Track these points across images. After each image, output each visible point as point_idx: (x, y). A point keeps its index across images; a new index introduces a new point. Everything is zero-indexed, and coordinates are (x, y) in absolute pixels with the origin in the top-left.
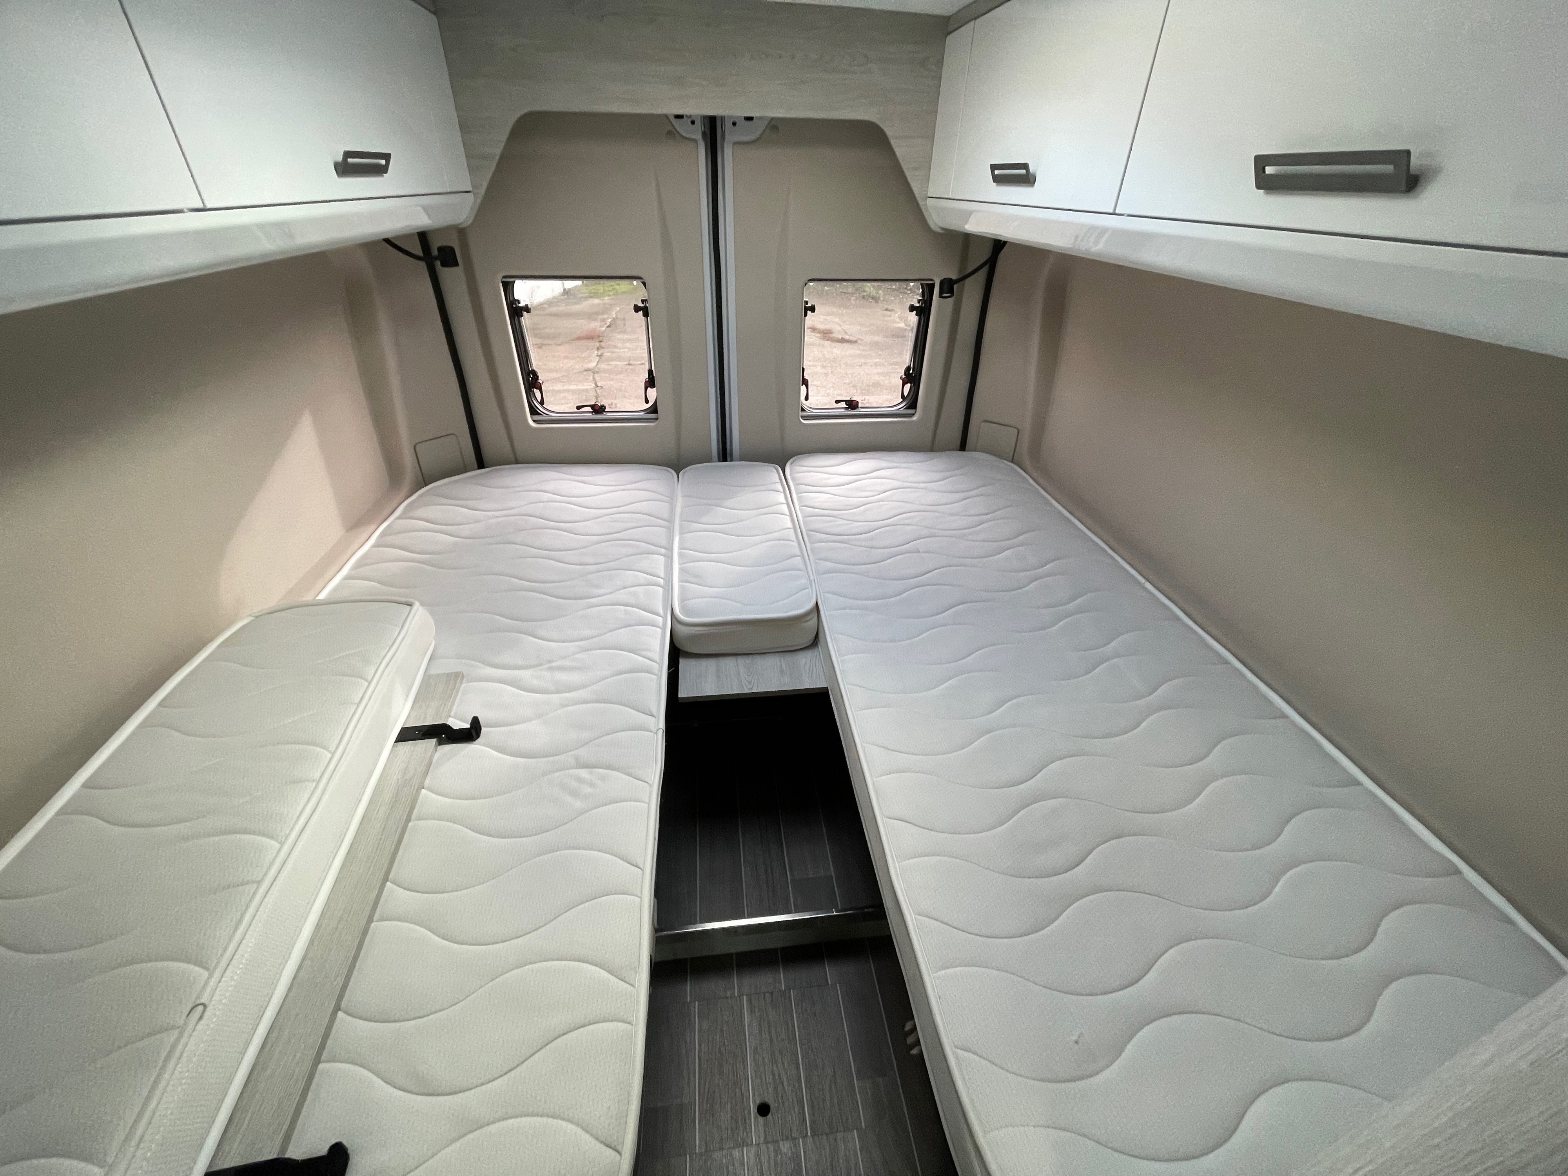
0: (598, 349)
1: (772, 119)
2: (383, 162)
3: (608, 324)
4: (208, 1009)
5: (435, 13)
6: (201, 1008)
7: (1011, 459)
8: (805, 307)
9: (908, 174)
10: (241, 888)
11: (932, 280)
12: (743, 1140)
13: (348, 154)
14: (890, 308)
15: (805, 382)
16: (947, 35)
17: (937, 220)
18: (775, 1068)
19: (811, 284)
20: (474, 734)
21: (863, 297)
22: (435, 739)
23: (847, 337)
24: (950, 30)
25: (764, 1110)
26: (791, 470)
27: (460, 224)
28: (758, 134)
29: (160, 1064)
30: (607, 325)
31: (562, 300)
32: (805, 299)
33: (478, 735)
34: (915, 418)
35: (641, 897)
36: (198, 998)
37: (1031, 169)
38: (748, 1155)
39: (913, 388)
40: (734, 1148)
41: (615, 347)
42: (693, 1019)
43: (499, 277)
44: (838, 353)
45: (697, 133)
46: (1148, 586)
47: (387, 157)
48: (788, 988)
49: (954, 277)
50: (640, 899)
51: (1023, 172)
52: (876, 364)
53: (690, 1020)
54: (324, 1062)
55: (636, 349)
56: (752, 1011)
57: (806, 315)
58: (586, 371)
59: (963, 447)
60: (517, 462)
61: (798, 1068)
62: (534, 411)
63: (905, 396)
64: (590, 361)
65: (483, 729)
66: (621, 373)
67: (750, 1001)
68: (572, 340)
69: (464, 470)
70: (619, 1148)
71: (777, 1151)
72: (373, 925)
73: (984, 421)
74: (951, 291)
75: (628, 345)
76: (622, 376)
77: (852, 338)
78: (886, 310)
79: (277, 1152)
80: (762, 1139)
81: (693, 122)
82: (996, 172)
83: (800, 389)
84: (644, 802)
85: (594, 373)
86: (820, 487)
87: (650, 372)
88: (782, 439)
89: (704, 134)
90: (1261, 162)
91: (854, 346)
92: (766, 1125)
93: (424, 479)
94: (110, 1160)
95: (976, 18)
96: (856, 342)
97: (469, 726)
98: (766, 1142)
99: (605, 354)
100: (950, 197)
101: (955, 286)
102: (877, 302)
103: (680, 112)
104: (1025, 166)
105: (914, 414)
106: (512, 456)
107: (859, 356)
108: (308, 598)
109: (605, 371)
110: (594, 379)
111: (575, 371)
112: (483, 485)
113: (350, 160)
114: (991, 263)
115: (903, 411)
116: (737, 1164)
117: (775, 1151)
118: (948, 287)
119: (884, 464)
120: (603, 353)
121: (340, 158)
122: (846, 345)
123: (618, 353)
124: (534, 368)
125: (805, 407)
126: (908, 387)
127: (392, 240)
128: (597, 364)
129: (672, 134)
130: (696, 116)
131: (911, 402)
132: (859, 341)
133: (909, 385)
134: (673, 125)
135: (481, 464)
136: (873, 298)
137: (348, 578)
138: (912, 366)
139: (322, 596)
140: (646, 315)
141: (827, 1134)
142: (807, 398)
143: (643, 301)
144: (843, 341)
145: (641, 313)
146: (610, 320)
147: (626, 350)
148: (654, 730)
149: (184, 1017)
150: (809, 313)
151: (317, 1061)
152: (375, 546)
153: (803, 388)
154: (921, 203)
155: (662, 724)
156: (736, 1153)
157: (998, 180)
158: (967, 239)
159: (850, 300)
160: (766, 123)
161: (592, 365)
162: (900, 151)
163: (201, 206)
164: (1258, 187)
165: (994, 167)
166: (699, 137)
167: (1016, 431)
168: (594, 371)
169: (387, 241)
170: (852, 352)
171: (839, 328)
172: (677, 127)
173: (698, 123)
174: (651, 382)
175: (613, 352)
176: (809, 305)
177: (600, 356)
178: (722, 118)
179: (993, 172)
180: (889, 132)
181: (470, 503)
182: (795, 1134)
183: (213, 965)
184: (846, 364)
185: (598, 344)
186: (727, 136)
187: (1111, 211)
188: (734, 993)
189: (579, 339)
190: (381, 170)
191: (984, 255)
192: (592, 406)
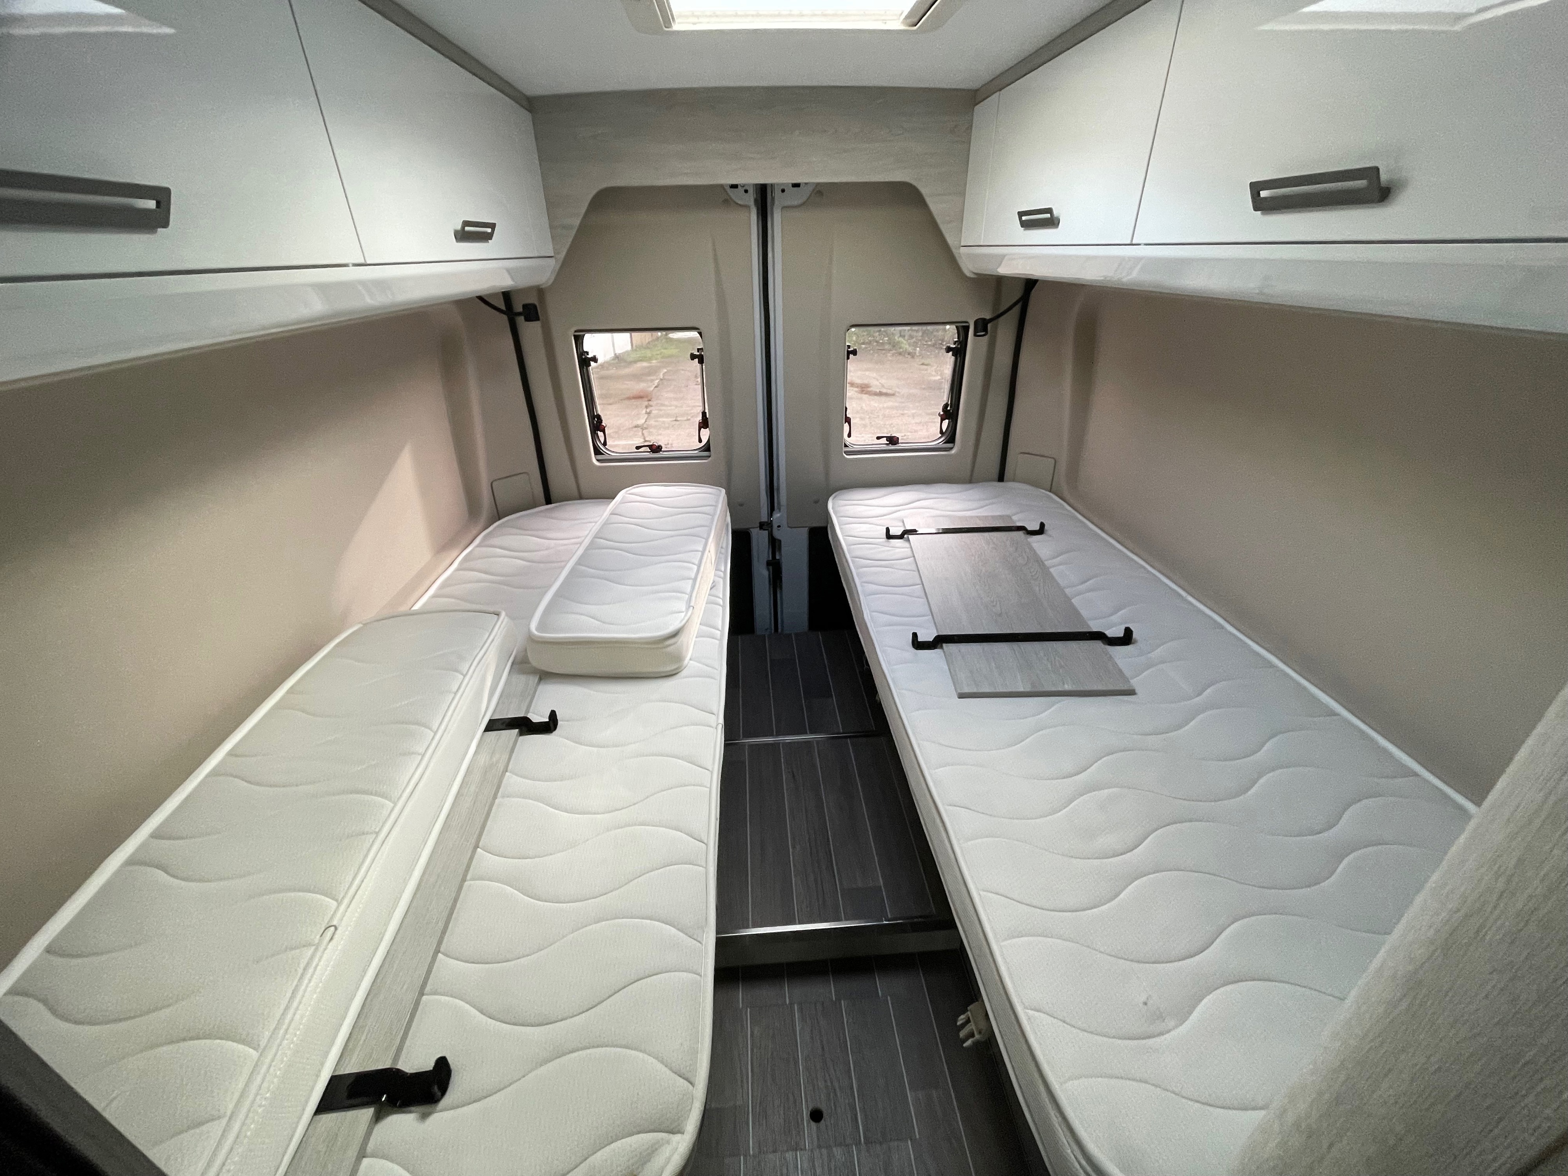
0: (647, 407)
1: (818, 184)
2: (489, 230)
3: (656, 384)
4: (338, 932)
5: (530, 111)
6: (332, 929)
7: (1048, 487)
8: (848, 351)
9: (943, 228)
10: (363, 837)
11: (967, 322)
12: (797, 1144)
13: (466, 223)
14: (926, 362)
15: (848, 420)
16: (975, 106)
17: (969, 268)
18: (827, 1075)
19: (853, 329)
20: (552, 725)
21: (900, 354)
22: (517, 730)
23: (884, 391)
24: (977, 102)
25: (816, 1116)
26: (833, 504)
27: (541, 285)
28: (805, 199)
29: (300, 971)
30: (654, 386)
31: (613, 364)
32: (847, 344)
33: (555, 728)
34: (953, 452)
35: (706, 868)
36: (332, 918)
37: (1055, 213)
38: (801, 1159)
39: (951, 423)
40: (787, 1150)
41: (662, 405)
42: (745, 1026)
43: (571, 332)
44: (876, 405)
45: (750, 200)
46: (1190, 599)
47: (493, 226)
48: (839, 999)
49: (988, 317)
50: (704, 869)
51: (1048, 215)
52: (913, 416)
53: (742, 1026)
54: (427, 995)
55: (681, 407)
56: (803, 1019)
57: (848, 358)
58: (636, 427)
59: (1001, 478)
60: (581, 497)
61: (850, 1078)
62: (597, 452)
63: (944, 431)
64: (639, 419)
65: (559, 723)
66: (668, 428)
67: (801, 1010)
68: (621, 400)
69: (533, 505)
70: (692, 1080)
71: (830, 1156)
72: (466, 883)
73: (1021, 453)
74: (985, 330)
75: (675, 403)
76: (668, 432)
77: (889, 391)
78: (923, 364)
79: (390, 1064)
80: (815, 1143)
81: (746, 191)
82: (1024, 218)
83: (843, 426)
84: (706, 787)
85: (643, 429)
86: (861, 519)
87: (704, 414)
88: (827, 474)
89: (756, 201)
90: (1256, 188)
91: (892, 398)
92: (818, 1128)
93: (498, 514)
94: (263, 1043)
95: (1000, 90)
96: (893, 395)
97: (547, 720)
98: (819, 1147)
99: (653, 412)
100: (981, 244)
101: (989, 325)
102: (913, 357)
103: (735, 182)
104: (1049, 211)
105: (951, 448)
106: (576, 493)
107: (896, 408)
108: (403, 609)
109: (655, 427)
110: (643, 434)
111: (625, 428)
112: (552, 518)
113: (467, 229)
114: (1024, 301)
115: (942, 445)
116: (791, 1166)
117: (829, 1156)
118: (982, 326)
119: (922, 495)
120: (651, 411)
121: (459, 227)
122: (883, 398)
123: (665, 410)
124: (599, 413)
125: (847, 443)
126: (946, 423)
127: (486, 298)
128: (646, 421)
129: (728, 202)
130: (749, 185)
131: (950, 437)
132: (897, 394)
133: (947, 421)
134: (728, 194)
135: (548, 501)
136: (909, 354)
137: (435, 596)
138: (949, 403)
139: (417, 607)
140: (701, 361)
141: (881, 1143)
142: (849, 435)
143: (698, 350)
144: (881, 394)
145: (697, 360)
146: (657, 381)
147: (673, 408)
148: (714, 725)
149: (318, 937)
150: (851, 356)
151: (422, 994)
152: (457, 570)
153: (846, 426)
154: (954, 250)
155: (721, 720)
156: (789, 1155)
157: (1026, 225)
158: (1000, 281)
159: (886, 356)
160: (811, 189)
161: (641, 421)
162: (936, 207)
163: (362, 261)
164: (1256, 209)
165: (1021, 214)
166: (752, 203)
167: (1053, 461)
168: (642, 428)
169: (480, 298)
170: (890, 404)
171: (877, 383)
172: (731, 194)
173: (751, 191)
174: (704, 423)
175: (661, 410)
176: (851, 349)
177: (649, 413)
178: (772, 185)
179: (1020, 219)
180: (924, 191)
181: (540, 533)
182: (849, 1141)
183: (341, 896)
184: (884, 416)
185: (646, 403)
186: (776, 202)
187: (1129, 242)
188: (785, 1001)
189: (629, 398)
190: (487, 237)
191: (1017, 294)
192: (650, 447)
